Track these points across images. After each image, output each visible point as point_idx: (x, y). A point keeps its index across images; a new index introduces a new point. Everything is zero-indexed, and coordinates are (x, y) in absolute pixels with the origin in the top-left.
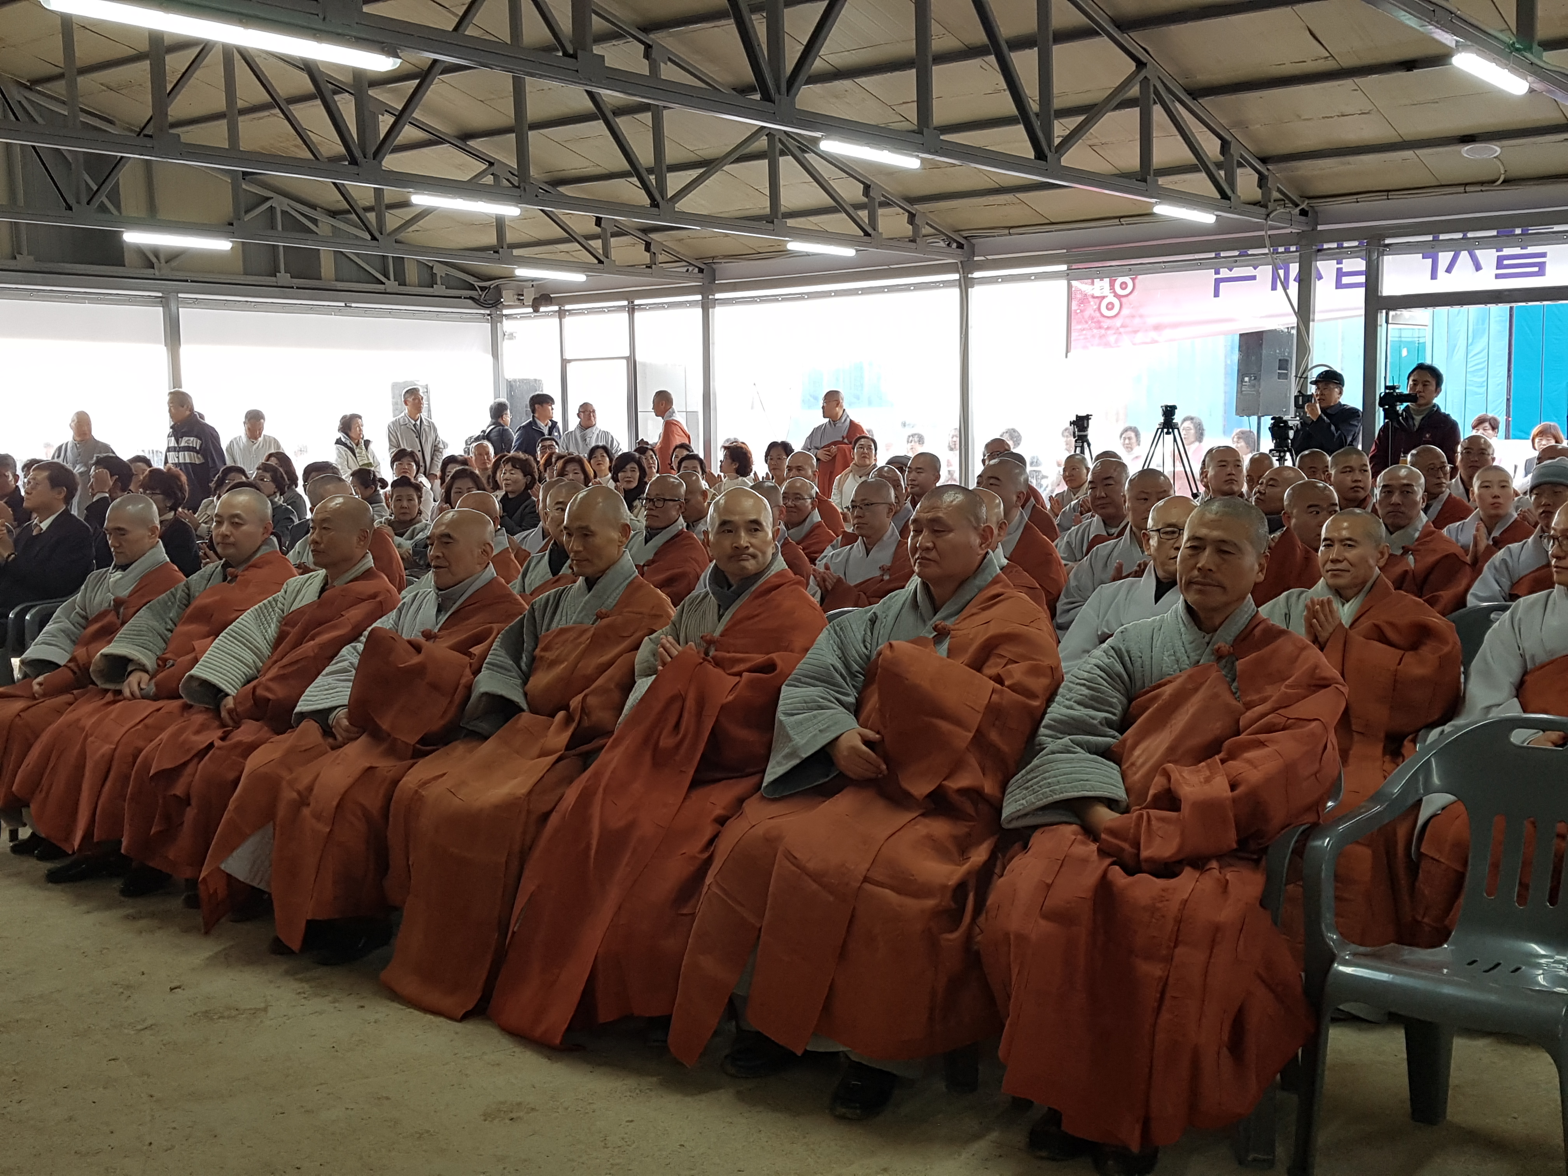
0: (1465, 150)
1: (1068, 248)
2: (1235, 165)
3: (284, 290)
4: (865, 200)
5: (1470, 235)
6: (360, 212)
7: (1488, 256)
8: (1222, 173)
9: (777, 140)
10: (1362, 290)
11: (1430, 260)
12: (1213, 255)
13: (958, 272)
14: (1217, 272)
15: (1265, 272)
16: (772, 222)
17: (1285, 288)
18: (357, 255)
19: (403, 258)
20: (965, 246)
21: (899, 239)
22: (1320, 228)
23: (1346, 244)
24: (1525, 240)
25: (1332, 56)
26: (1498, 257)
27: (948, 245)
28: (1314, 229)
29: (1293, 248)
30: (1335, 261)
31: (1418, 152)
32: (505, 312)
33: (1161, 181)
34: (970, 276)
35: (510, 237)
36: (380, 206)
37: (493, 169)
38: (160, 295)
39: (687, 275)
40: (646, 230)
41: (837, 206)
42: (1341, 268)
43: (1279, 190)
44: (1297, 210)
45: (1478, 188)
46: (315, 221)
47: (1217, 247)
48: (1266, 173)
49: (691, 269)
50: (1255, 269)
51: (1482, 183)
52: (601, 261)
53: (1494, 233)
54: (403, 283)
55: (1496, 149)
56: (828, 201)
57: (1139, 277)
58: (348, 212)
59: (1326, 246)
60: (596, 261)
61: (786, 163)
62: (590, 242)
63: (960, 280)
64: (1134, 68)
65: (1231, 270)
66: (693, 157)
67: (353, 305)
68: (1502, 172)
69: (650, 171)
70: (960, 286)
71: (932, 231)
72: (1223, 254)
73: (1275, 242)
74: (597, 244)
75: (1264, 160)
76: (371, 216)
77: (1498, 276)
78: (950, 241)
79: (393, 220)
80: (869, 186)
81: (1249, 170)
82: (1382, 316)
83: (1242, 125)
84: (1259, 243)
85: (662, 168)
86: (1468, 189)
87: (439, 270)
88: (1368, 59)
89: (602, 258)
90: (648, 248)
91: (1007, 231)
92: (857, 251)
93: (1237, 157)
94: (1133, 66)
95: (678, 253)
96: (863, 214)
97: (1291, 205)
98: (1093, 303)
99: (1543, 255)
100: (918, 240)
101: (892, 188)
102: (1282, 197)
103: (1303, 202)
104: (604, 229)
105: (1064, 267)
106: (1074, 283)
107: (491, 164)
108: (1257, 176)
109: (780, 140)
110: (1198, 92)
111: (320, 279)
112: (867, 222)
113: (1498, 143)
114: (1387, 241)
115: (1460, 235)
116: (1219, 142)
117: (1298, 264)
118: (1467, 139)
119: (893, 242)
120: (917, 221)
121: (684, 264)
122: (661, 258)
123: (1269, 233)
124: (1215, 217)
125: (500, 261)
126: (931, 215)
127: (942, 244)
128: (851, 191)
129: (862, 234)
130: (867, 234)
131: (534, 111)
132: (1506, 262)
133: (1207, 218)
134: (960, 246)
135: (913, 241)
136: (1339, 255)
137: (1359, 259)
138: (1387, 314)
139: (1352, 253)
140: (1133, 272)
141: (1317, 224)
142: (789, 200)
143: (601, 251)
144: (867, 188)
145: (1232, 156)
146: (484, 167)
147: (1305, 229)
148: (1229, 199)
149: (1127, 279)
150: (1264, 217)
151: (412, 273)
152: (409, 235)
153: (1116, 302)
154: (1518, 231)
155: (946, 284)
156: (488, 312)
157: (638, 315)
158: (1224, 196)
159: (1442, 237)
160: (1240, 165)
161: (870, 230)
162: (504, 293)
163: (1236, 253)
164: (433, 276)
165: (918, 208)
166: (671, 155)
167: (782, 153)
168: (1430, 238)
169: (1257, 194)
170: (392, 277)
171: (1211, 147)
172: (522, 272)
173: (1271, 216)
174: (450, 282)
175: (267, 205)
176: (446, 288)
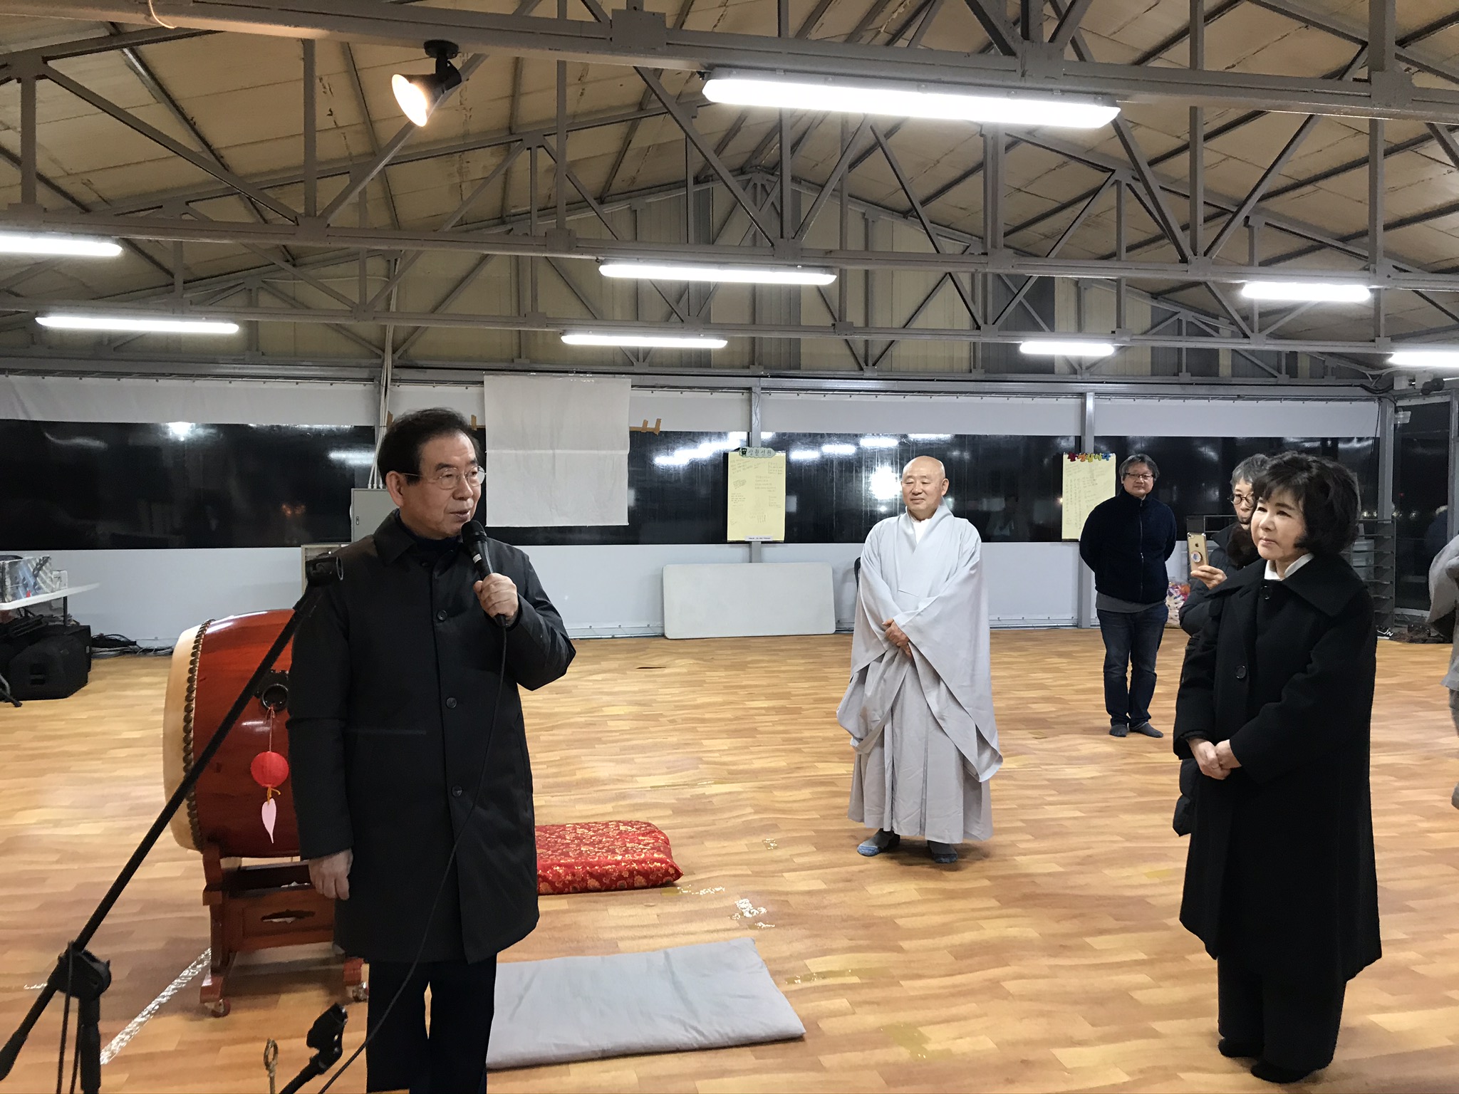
46: (1216, 329)
54: (1294, 376)
87: (1331, 363)
111: (1217, 376)
151: (1304, 367)
162: (1396, 379)
164: (1325, 368)
170: (1284, 371)
174: (1338, 373)
175: (1176, 318)
176: (1337, 378)
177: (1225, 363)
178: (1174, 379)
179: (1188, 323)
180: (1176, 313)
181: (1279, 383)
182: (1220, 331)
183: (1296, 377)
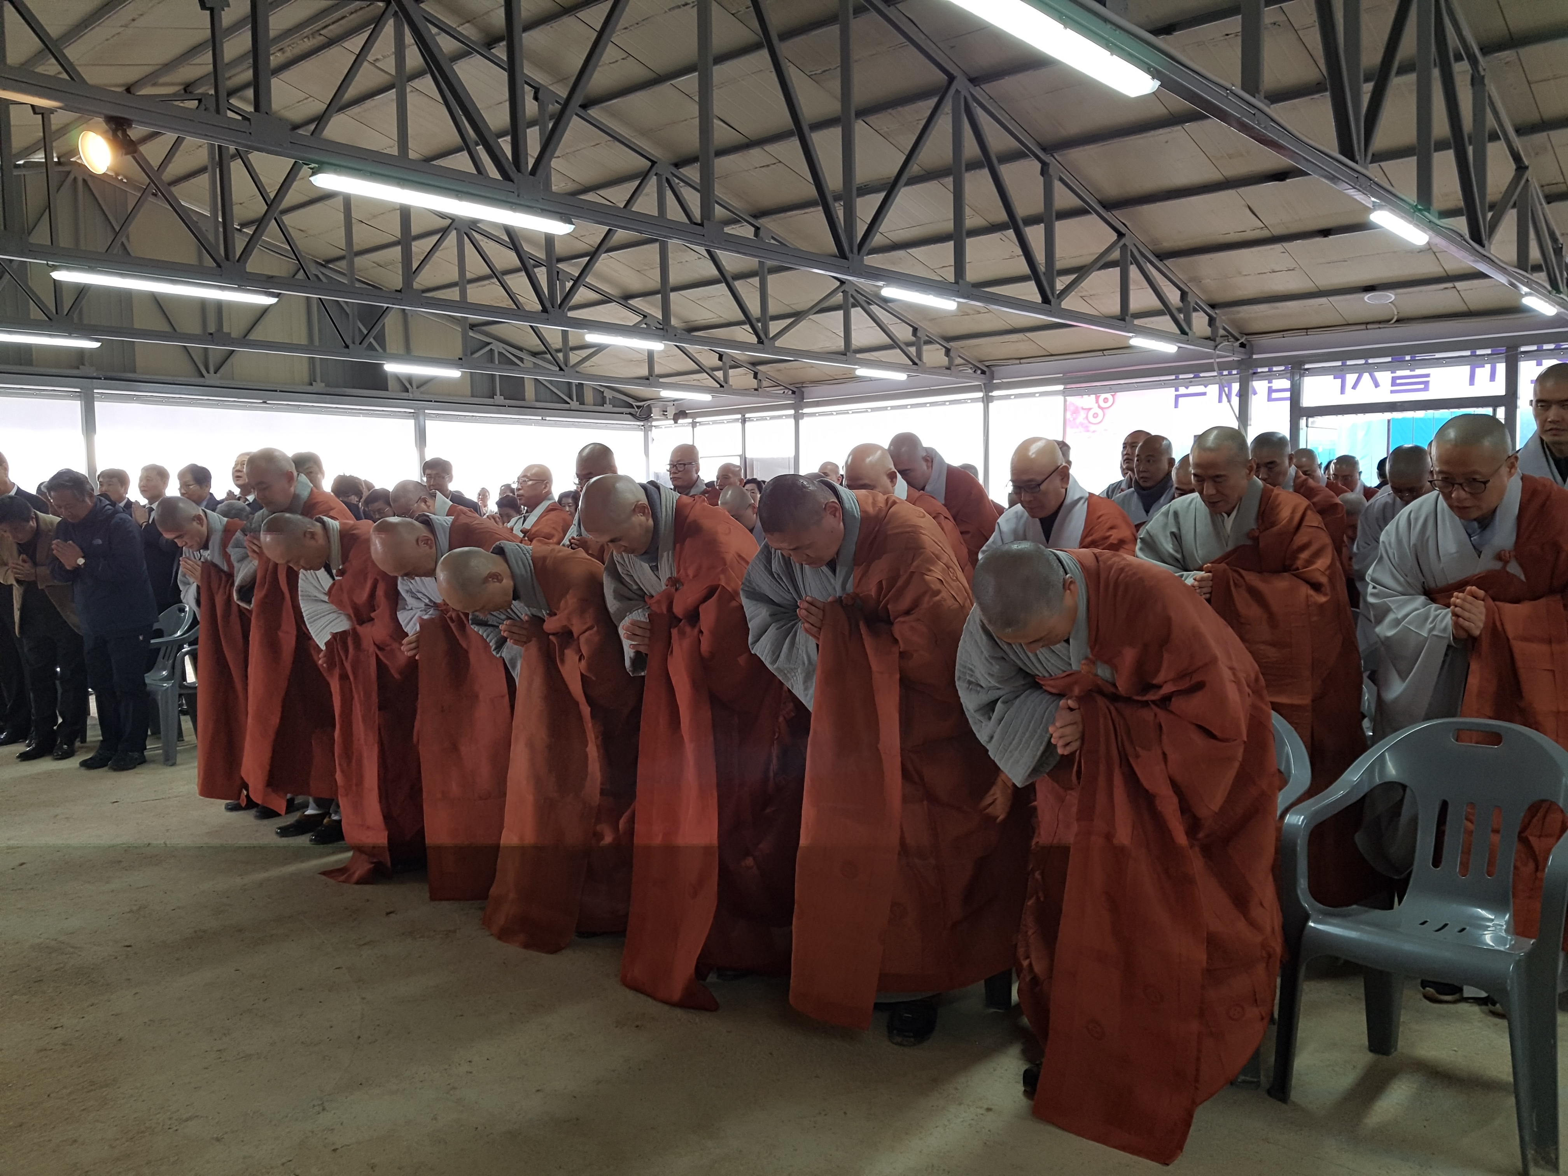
0: (1367, 297)
1: (1064, 373)
2: (1192, 310)
3: (499, 407)
4: (914, 339)
5: (1370, 361)
6: (553, 353)
7: (1385, 377)
8: (1182, 316)
9: (850, 296)
10: (1289, 402)
11: (1340, 380)
12: (1173, 377)
13: (982, 391)
14: (1177, 390)
15: (1213, 389)
16: (845, 355)
17: (1229, 401)
18: (551, 382)
19: (582, 384)
20: (987, 373)
21: (940, 367)
22: (1255, 357)
23: (1275, 369)
24: (1414, 364)
25: (1266, 227)
26: (1393, 377)
27: (975, 372)
28: (1251, 357)
29: (1234, 372)
30: (1267, 381)
31: (1331, 299)
32: (654, 423)
33: (1136, 322)
34: (990, 394)
35: (658, 370)
36: (567, 348)
37: (646, 320)
38: (413, 411)
39: (783, 395)
40: (755, 363)
41: (895, 344)
42: (1271, 387)
43: (1225, 329)
44: (1237, 344)
45: (1377, 326)
46: (521, 360)
47: (1176, 371)
48: (1214, 315)
49: (786, 391)
50: (1206, 387)
51: (1380, 322)
52: (723, 385)
53: (1389, 359)
54: (582, 403)
55: (1391, 296)
56: (886, 340)
57: (1118, 394)
58: (545, 353)
59: (1259, 370)
60: (719, 386)
61: (857, 314)
62: (715, 373)
63: (983, 397)
64: (1116, 238)
65: (1187, 388)
66: (788, 310)
67: (548, 418)
68: (1396, 313)
69: (758, 320)
70: (983, 401)
71: (962, 361)
72: (1181, 376)
73: (1222, 367)
74: (719, 374)
75: (1213, 306)
76: (560, 355)
77: (1392, 392)
78: (976, 369)
79: (574, 357)
80: (917, 329)
81: (1202, 314)
82: (1303, 422)
83: (1196, 280)
84: (1209, 368)
85: (766, 317)
86: (1369, 326)
87: (608, 394)
88: (1294, 229)
89: (723, 384)
90: (756, 376)
91: (1018, 361)
92: (909, 376)
93: (1192, 304)
94: (1114, 236)
95: (777, 380)
96: (913, 350)
97: (1232, 340)
98: (1083, 414)
99: (1428, 376)
100: (952, 368)
101: (933, 330)
102: (1227, 334)
103: (1242, 337)
104: (724, 363)
105: (1061, 387)
106: (1068, 398)
107: (645, 316)
108: (1207, 318)
109: (852, 296)
110: (1163, 256)
111: (524, 400)
112: (915, 354)
113: (1392, 291)
114: (1307, 366)
115: (1362, 361)
116: (1179, 292)
117: (1238, 384)
118: (1370, 288)
119: (934, 370)
120: (952, 354)
121: (782, 387)
122: (765, 383)
123: (1218, 360)
124: (1177, 348)
125: (650, 385)
126: (961, 350)
127: (970, 371)
128: (903, 333)
129: (911, 363)
130: (915, 363)
131: (674, 278)
132: (1398, 381)
133: (1170, 348)
134: (983, 372)
135: (948, 368)
136: (1270, 377)
137: (1285, 380)
138: (1307, 420)
139: (1280, 375)
140: (1113, 390)
141: (1253, 353)
142: (857, 340)
143: (722, 379)
144: (915, 330)
145: (1189, 302)
146: (640, 319)
147: (1243, 357)
148: (1186, 334)
149: (1108, 396)
150: (1213, 348)
151: (589, 396)
152: (586, 367)
153: (1100, 412)
154: (1408, 358)
155: (973, 400)
156: (642, 424)
157: (747, 424)
158: (1183, 332)
159: (1349, 363)
160: (1195, 310)
161: (917, 361)
162: (653, 410)
163: (1192, 376)
164: (604, 398)
165: (952, 344)
166: (773, 309)
167: (854, 306)
168: (1339, 363)
169: (1208, 331)
170: (575, 399)
171: (1173, 296)
172: (665, 393)
173: (1219, 347)
174: (615, 403)
175: (488, 348)
176: (613, 407)
177: (530, 390)
178: (490, 401)
179: (500, 353)
180: (489, 344)
181: (572, 408)
182: (525, 361)
183: (583, 404)
